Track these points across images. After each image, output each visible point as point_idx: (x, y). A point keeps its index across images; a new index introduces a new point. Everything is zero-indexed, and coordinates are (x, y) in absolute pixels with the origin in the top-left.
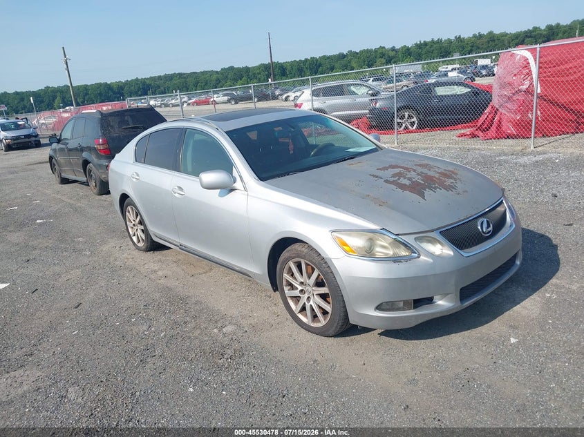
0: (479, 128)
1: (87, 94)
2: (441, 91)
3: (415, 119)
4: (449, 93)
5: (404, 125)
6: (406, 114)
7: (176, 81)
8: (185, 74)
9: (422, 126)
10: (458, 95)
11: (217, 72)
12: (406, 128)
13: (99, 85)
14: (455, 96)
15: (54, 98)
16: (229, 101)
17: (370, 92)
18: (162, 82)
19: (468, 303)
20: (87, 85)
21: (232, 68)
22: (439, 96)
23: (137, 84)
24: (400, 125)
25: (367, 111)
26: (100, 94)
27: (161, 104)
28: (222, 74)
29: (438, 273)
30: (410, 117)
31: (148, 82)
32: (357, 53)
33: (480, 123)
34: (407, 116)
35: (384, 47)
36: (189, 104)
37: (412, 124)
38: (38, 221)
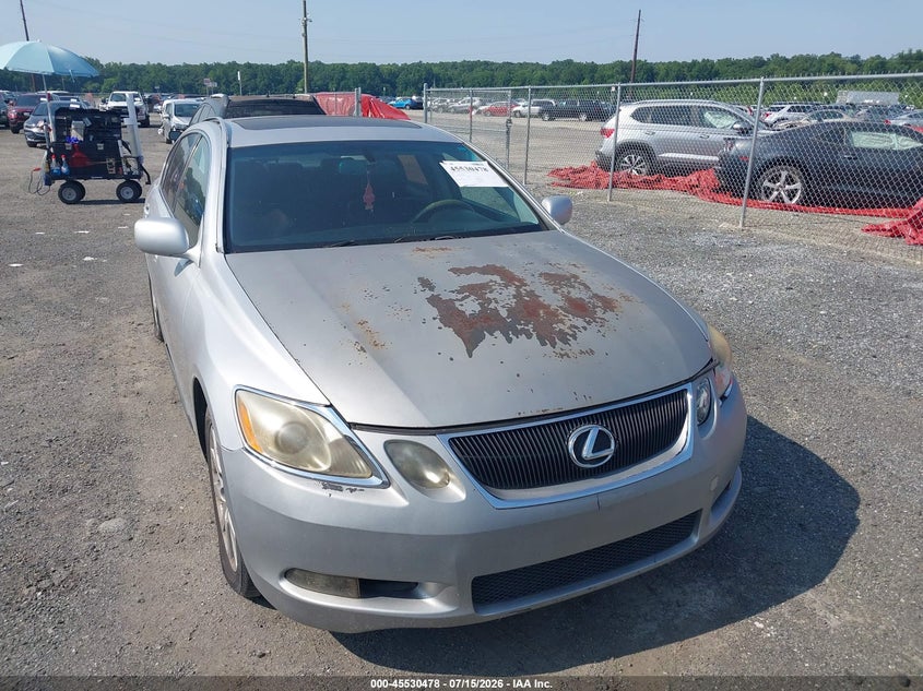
0: (910, 221)
1: (343, 78)
2: (862, 140)
3: (798, 185)
4: (877, 146)
5: (775, 193)
6: (784, 174)
7: (477, 73)
8: (493, 63)
9: (811, 200)
10: (896, 152)
11: (544, 67)
12: (779, 199)
13: (364, 66)
14: (889, 152)
15: (299, 78)
16: (540, 115)
17: (737, 126)
18: (456, 72)
19: (492, 613)
20: (347, 65)
21: (569, 62)
22: (857, 150)
23: (419, 71)
24: (768, 192)
25: (716, 159)
26: (363, 81)
27: (439, 107)
28: (552, 70)
29: (414, 532)
30: (789, 180)
31: (435, 70)
32: (787, 60)
33: (916, 212)
34: (783, 178)
35: (839, 55)
36: (479, 112)
37: (791, 194)
38: (87, 259)
